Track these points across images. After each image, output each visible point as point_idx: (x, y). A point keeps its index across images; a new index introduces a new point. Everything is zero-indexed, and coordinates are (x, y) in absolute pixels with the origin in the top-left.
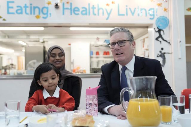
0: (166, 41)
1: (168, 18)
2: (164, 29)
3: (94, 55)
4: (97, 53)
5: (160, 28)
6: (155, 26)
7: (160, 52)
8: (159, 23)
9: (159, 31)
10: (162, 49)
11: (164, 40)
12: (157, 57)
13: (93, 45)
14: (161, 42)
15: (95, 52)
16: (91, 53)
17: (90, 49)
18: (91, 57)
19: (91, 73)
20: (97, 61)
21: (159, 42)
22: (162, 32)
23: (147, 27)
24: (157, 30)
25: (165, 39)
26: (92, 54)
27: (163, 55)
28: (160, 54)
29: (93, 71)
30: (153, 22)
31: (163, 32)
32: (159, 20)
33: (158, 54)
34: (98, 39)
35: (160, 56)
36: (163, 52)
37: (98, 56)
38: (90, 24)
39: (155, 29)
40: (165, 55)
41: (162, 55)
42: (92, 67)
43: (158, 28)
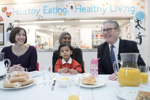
0: (142, 28)
1: (144, 12)
3: (95, 37)
4: (97, 36)
5: (138, 19)
6: (135, 18)
7: (138, 35)
8: (138, 16)
9: (138, 21)
10: (140, 33)
12: (136, 38)
13: (94, 31)
14: (139, 28)
15: (95, 35)
16: (93, 36)
17: (92, 33)
18: (93, 39)
19: (92, 48)
20: (97, 41)
23: (130, 19)
24: (136, 21)
25: (142, 27)
26: (94, 36)
28: (138, 36)
29: (94, 47)
30: (134, 15)
31: (141, 22)
32: (137, 14)
33: (137, 37)
34: (97, 27)
35: (138, 38)
36: (140, 35)
37: (97, 38)
38: (92, 17)
39: (135, 20)
40: (142, 37)
41: (140, 37)
42: (93, 45)
43: (137, 19)
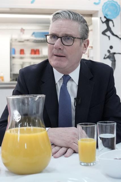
0: (116, 36)
1: (119, 3)
2: (113, 19)
3: (17, 55)
4: (22, 52)
5: (108, 17)
6: (101, 14)
7: (109, 51)
8: (106, 10)
9: (107, 21)
10: (111, 47)
11: (113, 34)
12: (104, 58)
13: (16, 40)
14: (109, 37)
15: (18, 50)
16: (13, 51)
18: (12, 58)
19: (11, 81)
20: (21, 63)
21: (107, 38)
22: (111, 23)
23: (91, 15)
24: (104, 20)
26: (15, 53)
27: (112, 56)
28: (108, 54)
29: (15, 78)
30: (99, 8)
31: (113, 23)
32: (106, 6)
33: (106, 55)
34: (22, 30)
35: (109, 57)
36: (112, 51)
37: (22, 56)
38: (11, 9)
39: (101, 18)
42: (12, 73)
43: (105, 17)
